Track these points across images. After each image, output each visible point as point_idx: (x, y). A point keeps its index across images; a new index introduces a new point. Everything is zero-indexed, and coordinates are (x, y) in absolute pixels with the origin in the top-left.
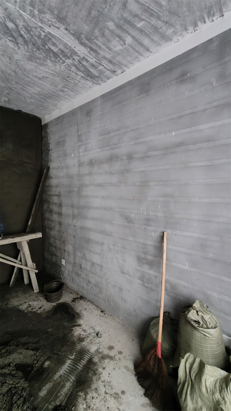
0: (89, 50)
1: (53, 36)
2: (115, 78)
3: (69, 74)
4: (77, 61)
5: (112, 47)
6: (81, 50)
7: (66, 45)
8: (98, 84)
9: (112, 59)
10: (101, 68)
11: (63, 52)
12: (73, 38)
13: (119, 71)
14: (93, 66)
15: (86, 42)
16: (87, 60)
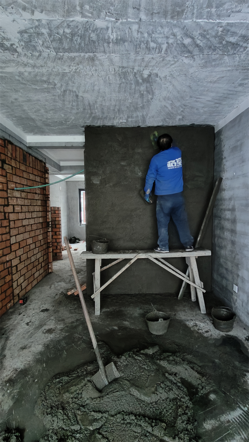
1: (233, 25)
11: (244, 37)
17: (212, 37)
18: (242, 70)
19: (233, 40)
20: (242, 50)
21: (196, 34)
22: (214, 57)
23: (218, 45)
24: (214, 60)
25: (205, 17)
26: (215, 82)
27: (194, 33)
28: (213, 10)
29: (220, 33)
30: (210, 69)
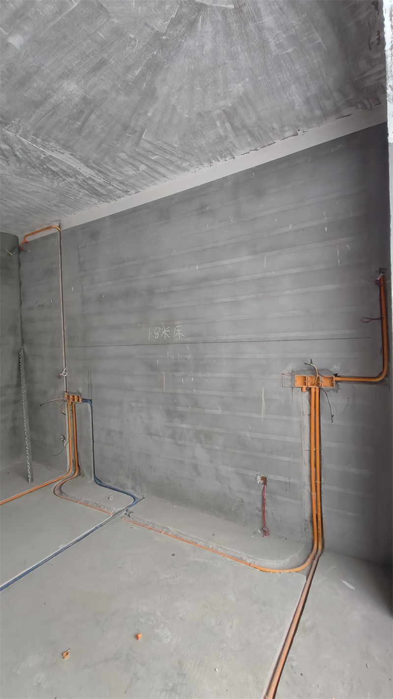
0: (96, 172)
1: (55, 158)
2: (127, 197)
3: (69, 191)
4: (81, 180)
5: (124, 172)
6: (87, 172)
7: (69, 167)
8: (107, 202)
9: (124, 181)
10: (110, 187)
11: (64, 171)
12: (79, 162)
13: (133, 192)
14: (100, 185)
15: (94, 165)
16: (93, 180)
17: (34, 157)
18: (59, 194)
19: (53, 168)
20: (61, 179)
21: (18, 147)
22: (31, 172)
23: (38, 166)
24: (31, 175)
25: (29, 140)
26: (28, 193)
27: (15, 145)
28: (39, 140)
29: (42, 158)
30: (25, 179)
